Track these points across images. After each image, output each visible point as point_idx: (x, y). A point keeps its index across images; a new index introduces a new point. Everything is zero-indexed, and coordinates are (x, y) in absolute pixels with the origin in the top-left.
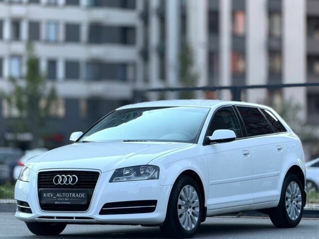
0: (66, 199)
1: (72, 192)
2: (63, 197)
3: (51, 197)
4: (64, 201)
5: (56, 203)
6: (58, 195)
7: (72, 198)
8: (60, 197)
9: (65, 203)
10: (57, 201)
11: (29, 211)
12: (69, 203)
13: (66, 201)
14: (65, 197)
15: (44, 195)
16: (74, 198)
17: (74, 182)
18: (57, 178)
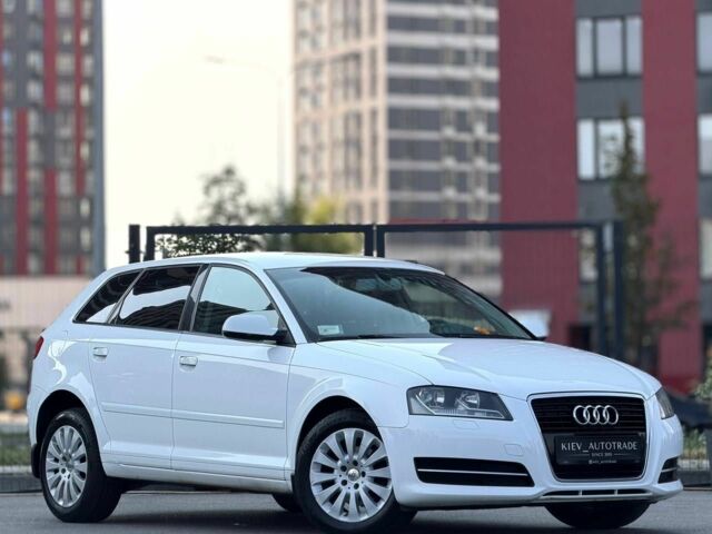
0: (607, 454)
1: (617, 439)
2: (600, 451)
3: (577, 451)
4: (605, 458)
5: (590, 462)
6: (591, 446)
7: (617, 451)
8: (595, 451)
9: (606, 462)
10: (594, 459)
11: (528, 482)
12: (614, 462)
13: (608, 458)
14: (605, 451)
15: (563, 447)
16: (620, 451)
17: (613, 418)
18: (580, 412)
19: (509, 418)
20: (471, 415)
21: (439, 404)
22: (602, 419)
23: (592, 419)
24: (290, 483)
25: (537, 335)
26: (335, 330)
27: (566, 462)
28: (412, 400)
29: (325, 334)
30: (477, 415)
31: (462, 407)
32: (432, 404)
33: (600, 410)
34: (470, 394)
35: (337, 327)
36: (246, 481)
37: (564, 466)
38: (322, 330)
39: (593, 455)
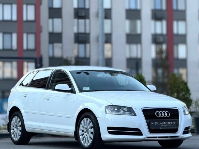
0: (166, 126)
1: (169, 121)
2: (164, 125)
3: (157, 125)
4: (165, 127)
5: (161, 128)
6: (161, 123)
7: (169, 125)
8: (162, 125)
9: (166, 128)
10: (162, 127)
11: (141, 134)
12: (168, 128)
14: (165, 125)
15: (152, 123)
16: (170, 125)
17: (168, 115)
18: (158, 113)
19: (135, 115)
20: (124, 114)
21: (115, 111)
22: (165, 115)
23: (161, 115)
24: (74, 134)
25: (152, 90)
26: (88, 89)
27: (153, 128)
28: (107, 110)
29: (85, 90)
30: (126, 114)
31: (122, 112)
32: (113, 111)
33: (164, 113)
34: (124, 108)
35: (89, 88)
36: (62, 133)
37: (152, 129)
38: (84, 89)
39: (161, 126)
